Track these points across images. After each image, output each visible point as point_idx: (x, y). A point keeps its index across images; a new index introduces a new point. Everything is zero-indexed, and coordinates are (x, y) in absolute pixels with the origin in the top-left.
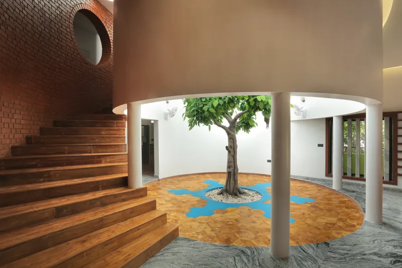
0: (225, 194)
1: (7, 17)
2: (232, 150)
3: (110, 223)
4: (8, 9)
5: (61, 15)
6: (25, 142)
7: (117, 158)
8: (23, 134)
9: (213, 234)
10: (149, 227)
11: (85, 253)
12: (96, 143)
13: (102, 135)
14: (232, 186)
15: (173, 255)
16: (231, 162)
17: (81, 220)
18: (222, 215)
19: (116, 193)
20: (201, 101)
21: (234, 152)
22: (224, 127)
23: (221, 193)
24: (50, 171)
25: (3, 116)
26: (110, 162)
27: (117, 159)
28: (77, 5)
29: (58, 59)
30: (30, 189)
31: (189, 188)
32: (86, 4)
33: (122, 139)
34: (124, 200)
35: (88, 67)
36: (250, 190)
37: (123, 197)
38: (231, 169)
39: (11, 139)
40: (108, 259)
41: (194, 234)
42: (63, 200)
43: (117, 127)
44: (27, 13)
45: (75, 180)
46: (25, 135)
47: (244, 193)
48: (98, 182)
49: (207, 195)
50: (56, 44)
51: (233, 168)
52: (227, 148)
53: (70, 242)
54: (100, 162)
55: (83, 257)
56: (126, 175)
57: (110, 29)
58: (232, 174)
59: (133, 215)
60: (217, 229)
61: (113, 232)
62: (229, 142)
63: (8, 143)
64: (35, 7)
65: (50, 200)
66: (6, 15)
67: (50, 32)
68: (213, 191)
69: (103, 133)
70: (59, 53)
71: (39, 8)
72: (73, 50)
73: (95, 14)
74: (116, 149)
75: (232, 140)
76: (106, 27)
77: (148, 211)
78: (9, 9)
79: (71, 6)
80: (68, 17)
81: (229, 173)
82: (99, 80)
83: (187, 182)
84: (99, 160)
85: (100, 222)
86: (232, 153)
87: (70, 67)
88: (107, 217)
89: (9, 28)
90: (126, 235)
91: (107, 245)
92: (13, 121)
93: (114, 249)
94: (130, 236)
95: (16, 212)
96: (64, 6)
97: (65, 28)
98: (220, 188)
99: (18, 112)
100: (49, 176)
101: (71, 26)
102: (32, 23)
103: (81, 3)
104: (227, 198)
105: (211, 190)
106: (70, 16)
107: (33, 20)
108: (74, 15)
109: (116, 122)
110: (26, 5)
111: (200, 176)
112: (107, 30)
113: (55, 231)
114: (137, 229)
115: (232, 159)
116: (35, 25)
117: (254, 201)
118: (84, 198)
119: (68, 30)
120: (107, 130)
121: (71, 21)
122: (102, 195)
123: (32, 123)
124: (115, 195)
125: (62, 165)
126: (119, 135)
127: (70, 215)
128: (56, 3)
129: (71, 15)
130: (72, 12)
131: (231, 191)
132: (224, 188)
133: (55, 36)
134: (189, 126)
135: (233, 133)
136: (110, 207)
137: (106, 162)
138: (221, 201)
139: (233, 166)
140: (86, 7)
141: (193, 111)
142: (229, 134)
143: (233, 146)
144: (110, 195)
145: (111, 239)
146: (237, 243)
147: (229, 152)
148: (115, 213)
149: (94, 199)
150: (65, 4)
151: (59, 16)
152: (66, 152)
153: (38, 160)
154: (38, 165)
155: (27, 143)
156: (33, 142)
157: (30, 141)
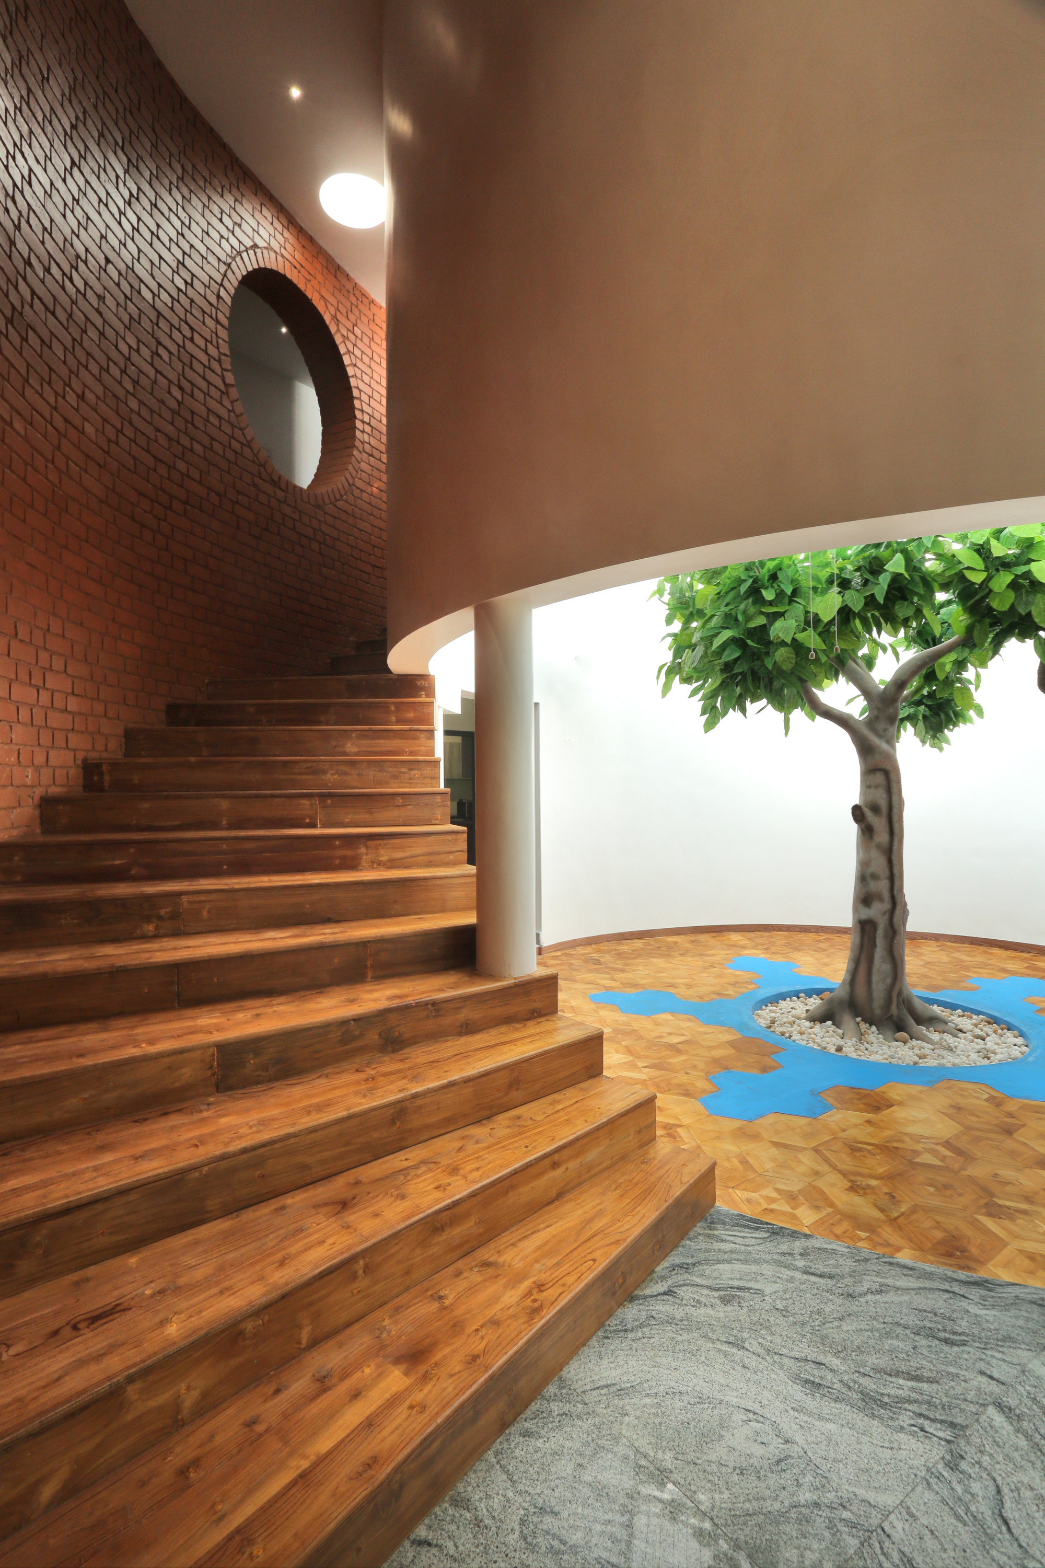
0: (848, 1021)
1: (27, 295)
2: (879, 824)
3: (428, 1127)
4: (28, 263)
5: (191, 292)
6: (81, 781)
7: (418, 848)
8: (74, 750)
9: (863, 1206)
10: (591, 1156)
11: (361, 1263)
12: (327, 787)
13: (345, 754)
14: (879, 989)
15: (726, 1301)
16: (874, 877)
17: (319, 1108)
18: (869, 1116)
19: (442, 995)
20: (760, 600)
21: (892, 832)
22: (842, 720)
23: (826, 1016)
24: (180, 894)
25: (13, 677)
26: (392, 864)
27: (418, 851)
28: (239, 253)
29: (181, 466)
30: (120, 963)
31: (673, 986)
32: (269, 248)
33: (428, 771)
34: (468, 1029)
35: (280, 494)
36: (953, 1007)
37: (465, 1014)
38: (877, 911)
39: (38, 769)
40: (450, 1294)
41: (772, 1200)
42: (240, 1016)
43: (399, 722)
44: (86, 284)
45: (271, 934)
46: (81, 755)
47: (931, 1021)
48: (364, 944)
49: (763, 1023)
50: (174, 405)
51: (887, 906)
52: (858, 813)
53: (289, 1200)
54: (351, 864)
55: (354, 1277)
56: (469, 919)
57: (350, 347)
58: (880, 933)
59: (516, 1095)
60: (874, 1183)
61: (454, 1170)
62: (866, 786)
63: (29, 782)
64: (108, 261)
65: (189, 1012)
66: (22, 285)
67: (157, 362)
68: (783, 1004)
69: (350, 747)
70: (185, 441)
71: (122, 267)
72: (228, 430)
73: (301, 285)
74: (410, 811)
75: (879, 778)
76: (338, 339)
77: (571, 1082)
78: (30, 265)
79: (223, 258)
80: (213, 300)
81: (865, 927)
82: (315, 547)
83: (660, 962)
84: (349, 853)
85: (393, 1122)
86: (882, 837)
87: (218, 494)
88: (419, 1102)
89: (33, 339)
90: (513, 1187)
91: (442, 1229)
92: (45, 697)
93: (467, 1248)
94: (526, 1193)
95: (81, 1056)
96: (198, 259)
97: (201, 343)
98: (809, 993)
99: (58, 664)
100: (175, 916)
101: (223, 334)
102: (98, 322)
103: (255, 246)
104: (861, 1036)
105: (775, 999)
106: (219, 297)
107: (103, 309)
108: (232, 291)
109: (398, 705)
110: (81, 251)
111: (703, 938)
112: (342, 350)
113: (231, 1148)
114: (547, 1162)
115: (879, 864)
116: (109, 332)
117: (995, 1059)
118: (318, 1011)
119: (212, 350)
120: (364, 735)
121: (221, 317)
122: (384, 1004)
123: (99, 708)
124: (434, 1003)
125: (215, 872)
126: (411, 754)
127: (270, 1080)
128: (174, 249)
129: (223, 293)
130: (226, 283)
131: (878, 1011)
132: (843, 993)
133: (173, 376)
134: (703, 713)
135: (884, 746)
136: (419, 1055)
137: (377, 864)
138: (839, 1049)
139: (886, 894)
140: (270, 262)
141: (723, 647)
142: (865, 749)
143: (883, 803)
144: (419, 1005)
145: (455, 1204)
146: (1006, 1265)
147: (867, 831)
148: (451, 1084)
149: (358, 1019)
150: (203, 250)
151: (183, 298)
152: (224, 822)
153: (132, 850)
154: (133, 872)
155: (88, 786)
156: (106, 784)
157: (96, 778)
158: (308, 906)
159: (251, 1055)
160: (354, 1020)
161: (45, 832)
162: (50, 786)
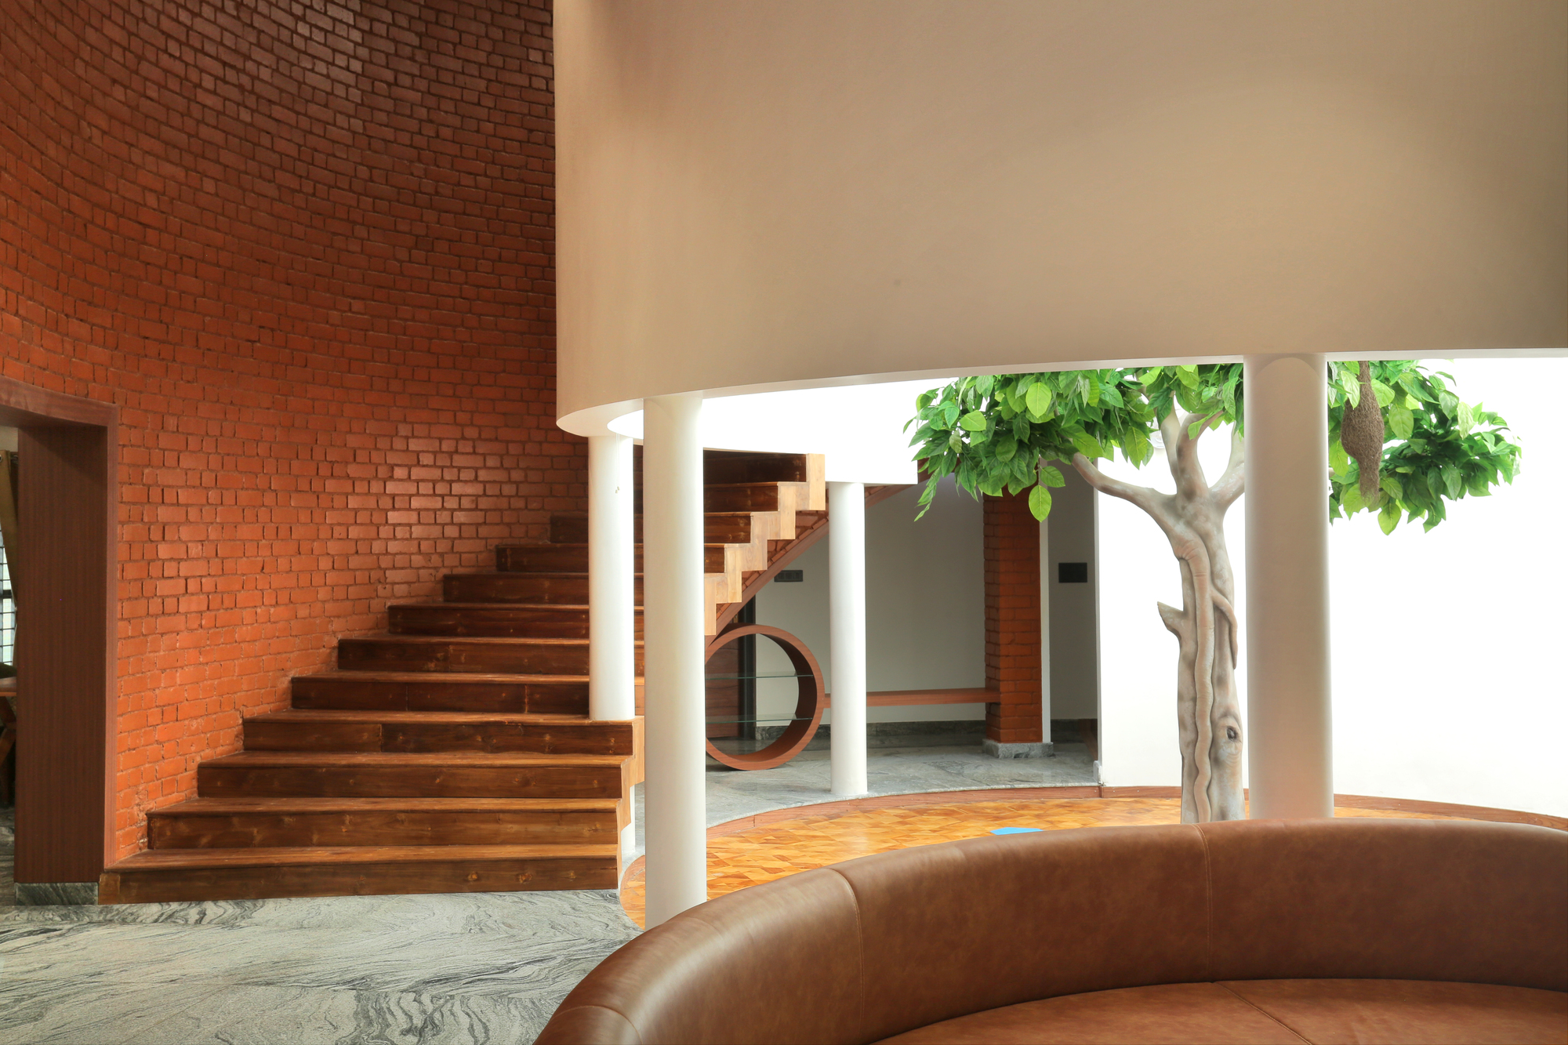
39: (441, 555)
48: (522, 685)
63: (432, 565)
124: (523, 725)
149: (468, 725)
152: (546, 598)
153: (458, 615)
154: (459, 630)
155: (501, 566)
156: (509, 565)
157: (503, 560)
158: (526, 660)
159: (400, 734)
160: (466, 725)
161: (446, 600)
162: (456, 567)
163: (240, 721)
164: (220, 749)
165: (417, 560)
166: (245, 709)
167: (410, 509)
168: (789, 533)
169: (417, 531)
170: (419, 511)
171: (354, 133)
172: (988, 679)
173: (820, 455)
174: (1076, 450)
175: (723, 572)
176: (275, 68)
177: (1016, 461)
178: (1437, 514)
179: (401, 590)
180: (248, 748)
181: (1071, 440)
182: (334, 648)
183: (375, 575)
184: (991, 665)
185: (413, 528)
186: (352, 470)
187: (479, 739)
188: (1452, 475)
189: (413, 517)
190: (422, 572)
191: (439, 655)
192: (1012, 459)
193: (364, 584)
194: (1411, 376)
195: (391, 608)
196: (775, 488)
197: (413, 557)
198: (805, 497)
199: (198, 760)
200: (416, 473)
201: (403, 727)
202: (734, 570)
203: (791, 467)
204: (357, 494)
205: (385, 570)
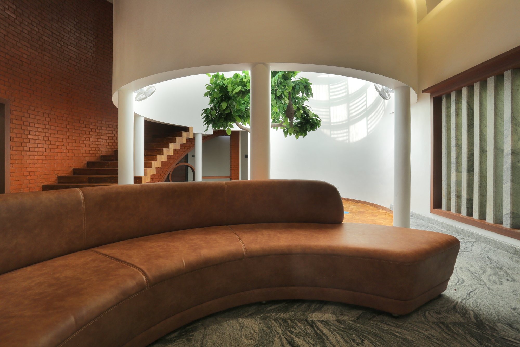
160: (106, 177)
163: (57, 177)
164: (50, 183)
165: (108, 147)
166: (58, 174)
167: (106, 136)
168: (185, 142)
169: (108, 141)
170: (108, 137)
171: (93, 57)
172: (230, 174)
173: (192, 127)
174: (236, 120)
175: (169, 148)
176: (69, 38)
177: (224, 122)
178: (305, 134)
179: (104, 152)
180: (59, 183)
181: (235, 118)
182: (86, 163)
183: (97, 149)
184: (230, 172)
185: (107, 140)
186: (91, 127)
187: (109, 180)
188: (309, 126)
189: (107, 138)
190: (109, 149)
191: (107, 164)
192: (223, 122)
193: (94, 151)
194: (301, 106)
195: (101, 156)
196: (182, 133)
197: (107, 146)
198: (189, 135)
199: (42, 184)
200: (108, 129)
201: (93, 178)
202: (172, 148)
203: (186, 129)
204: (92, 132)
205: (100, 148)
